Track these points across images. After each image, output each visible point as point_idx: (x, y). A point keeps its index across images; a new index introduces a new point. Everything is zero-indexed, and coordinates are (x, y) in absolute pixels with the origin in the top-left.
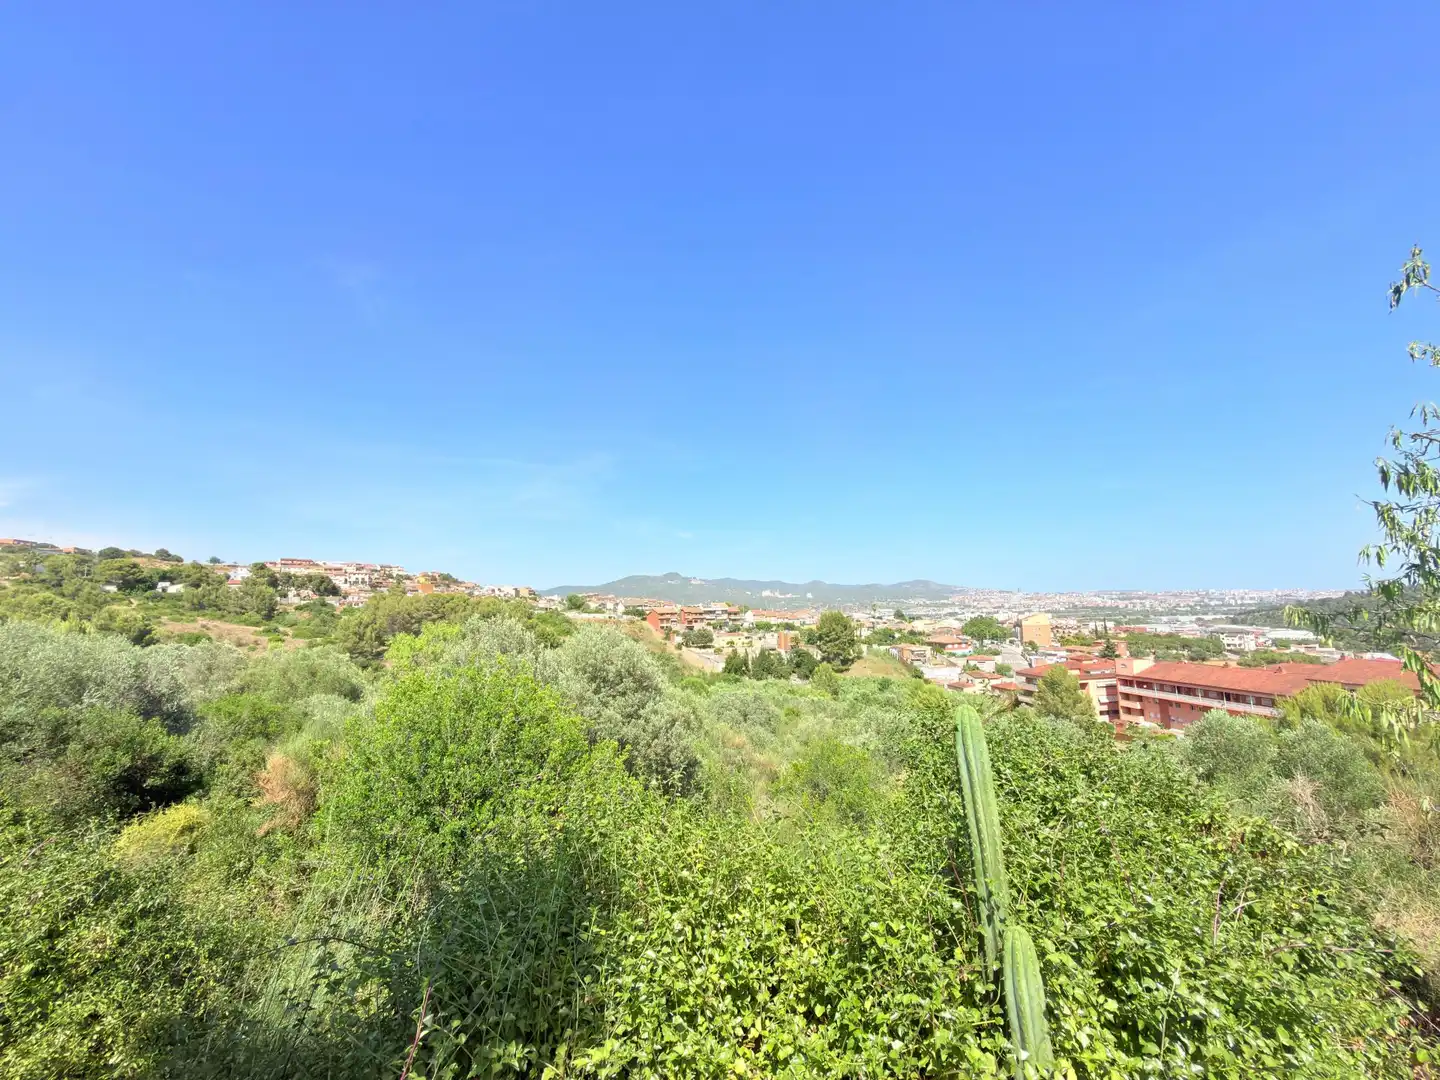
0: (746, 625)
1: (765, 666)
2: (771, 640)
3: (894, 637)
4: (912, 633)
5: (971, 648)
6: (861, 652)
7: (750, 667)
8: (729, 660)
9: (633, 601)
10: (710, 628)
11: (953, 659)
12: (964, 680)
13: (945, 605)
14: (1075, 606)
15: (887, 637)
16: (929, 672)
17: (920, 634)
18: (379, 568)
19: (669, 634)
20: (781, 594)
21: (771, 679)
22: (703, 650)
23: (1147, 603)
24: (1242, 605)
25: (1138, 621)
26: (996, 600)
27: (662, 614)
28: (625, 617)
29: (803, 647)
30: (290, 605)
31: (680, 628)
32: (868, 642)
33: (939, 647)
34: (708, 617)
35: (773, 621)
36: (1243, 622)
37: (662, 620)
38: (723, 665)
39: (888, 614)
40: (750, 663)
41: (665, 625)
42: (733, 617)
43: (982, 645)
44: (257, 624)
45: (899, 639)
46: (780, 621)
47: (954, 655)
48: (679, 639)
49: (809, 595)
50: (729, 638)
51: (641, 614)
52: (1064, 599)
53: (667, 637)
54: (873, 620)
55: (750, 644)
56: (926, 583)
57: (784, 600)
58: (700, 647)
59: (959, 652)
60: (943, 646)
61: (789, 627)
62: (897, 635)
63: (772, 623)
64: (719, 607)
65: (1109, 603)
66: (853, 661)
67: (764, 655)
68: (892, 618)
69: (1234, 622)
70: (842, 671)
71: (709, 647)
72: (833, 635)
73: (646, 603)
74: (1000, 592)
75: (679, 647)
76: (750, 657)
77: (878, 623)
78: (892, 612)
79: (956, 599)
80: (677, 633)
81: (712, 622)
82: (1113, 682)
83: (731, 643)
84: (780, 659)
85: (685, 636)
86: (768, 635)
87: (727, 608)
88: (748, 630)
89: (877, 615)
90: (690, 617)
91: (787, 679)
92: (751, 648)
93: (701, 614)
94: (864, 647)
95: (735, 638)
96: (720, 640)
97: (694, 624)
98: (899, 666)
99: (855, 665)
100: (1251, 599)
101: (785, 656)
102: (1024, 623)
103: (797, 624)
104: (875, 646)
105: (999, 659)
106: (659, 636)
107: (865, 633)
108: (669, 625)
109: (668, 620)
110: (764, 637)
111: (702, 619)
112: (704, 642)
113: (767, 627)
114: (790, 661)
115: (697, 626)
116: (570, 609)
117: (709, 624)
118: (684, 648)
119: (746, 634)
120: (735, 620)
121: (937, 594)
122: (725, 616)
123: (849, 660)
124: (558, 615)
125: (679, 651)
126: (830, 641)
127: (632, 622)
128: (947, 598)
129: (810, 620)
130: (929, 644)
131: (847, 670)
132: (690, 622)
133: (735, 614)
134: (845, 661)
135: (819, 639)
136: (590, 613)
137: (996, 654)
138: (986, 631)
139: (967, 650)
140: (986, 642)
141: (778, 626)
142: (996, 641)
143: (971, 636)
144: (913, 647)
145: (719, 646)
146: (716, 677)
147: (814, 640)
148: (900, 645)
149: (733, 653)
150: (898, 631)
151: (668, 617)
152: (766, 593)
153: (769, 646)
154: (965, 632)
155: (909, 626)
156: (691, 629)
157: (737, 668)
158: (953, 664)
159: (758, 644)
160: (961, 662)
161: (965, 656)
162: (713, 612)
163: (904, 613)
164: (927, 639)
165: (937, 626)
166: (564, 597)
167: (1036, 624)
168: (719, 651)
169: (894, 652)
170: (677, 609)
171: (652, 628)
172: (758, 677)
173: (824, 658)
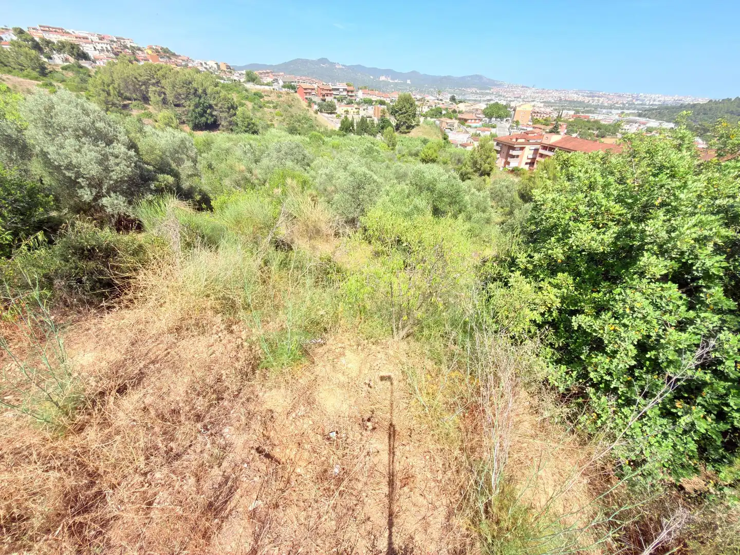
0: (358, 100)
1: (364, 127)
2: (370, 111)
3: (441, 113)
4: (454, 111)
5: (481, 123)
6: (419, 122)
7: (355, 128)
8: (343, 123)
9: (288, 78)
10: (336, 101)
11: (468, 129)
12: (469, 142)
13: (487, 94)
14: (561, 100)
15: (437, 113)
16: (452, 136)
17: (460, 112)
18: (115, 40)
19: (310, 103)
20: (391, 79)
21: (366, 135)
22: (330, 115)
23: (601, 100)
24: (652, 105)
25: (588, 112)
26: (518, 91)
27: (305, 89)
28: (284, 90)
29: (388, 116)
30: (57, 65)
31: (318, 99)
32: (425, 116)
33: (463, 121)
34: (334, 93)
35: (374, 98)
36: (644, 116)
37: (306, 93)
38: (339, 125)
39: (446, 97)
40: (355, 125)
41: (308, 96)
42: (350, 94)
43: (490, 122)
44: (36, 79)
45: (444, 115)
46: (379, 98)
47: (470, 126)
48: (316, 107)
49: (409, 82)
50: (345, 109)
51: (293, 88)
52: (556, 94)
53: (310, 106)
54: (437, 101)
55: (358, 113)
56: (481, 77)
57: (392, 83)
58: (328, 113)
59: (474, 125)
60: (466, 120)
61: (382, 103)
62: (444, 112)
63: (373, 99)
64: (342, 86)
65: (581, 99)
66: (413, 127)
67: (363, 120)
68: (448, 100)
69: (640, 115)
70: (406, 133)
71: (334, 113)
72: (404, 110)
73: (295, 79)
75: (316, 112)
76: (355, 121)
77: (439, 104)
78: (450, 95)
79: (494, 90)
80: (315, 103)
81: (337, 96)
82: (538, 146)
83: (347, 111)
84: (373, 124)
85: (319, 105)
86: (370, 107)
87: (346, 87)
88: (358, 104)
89: (440, 98)
90: (324, 92)
91: (375, 136)
92: (355, 115)
93: (330, 90)
94: (422, 119)
95: (349, 109)
96: (341, 109)
97: (326, 97)
98: (437, 131)
99: (414, 130)
100: (659, 101)
101: (376, 121)
102: (518, 109)
103: (388, 101)
104: (429, 119)
105: (493, 131)
106: (304, 104)
107: (426, 109)
108: (310, 97)
109: (310, 93)
110: (367, 109)
111: (331, 94)
112: (331, 110)
113: (369, 102)
114: (378, 125)
115: (328, 99)
116: (249, 81)
117: (335, 98)
118: (319, 113)
119: (356, 106)
120: (351, 96)
121: (482, 84)
122: (345, 93)
123: (411, 126)
124: (240, 85)
125: (316, 115)
126: (402, 114)
127: (288, 93)
128: (490, 89)
129: (392, 98)
130: (460, 119)
131: (409, 132)
132: (324, 96)
133: (352, 92)
134: (408, 127)
135: (397, 112)
136: (261, 85)
137: (494, 127)
138: (496, 112)
139: (479, 124)
140: (493, 119)
141: (376, 102)
142: (499, 119)
143: (486, 115)
144: (449, 121)
145: (338, 113)
146: (333, 132)
147: (394, 112)
148: (443, 119)
149: (346, 117)
150: (446, 109)
151: (310, 91)
152: (383, 78)
153: (368, 115)
154: (484, 112)
155: (454, 106)
156: (324, 100)
157: (347, 128)
158: (467, 132)
159: (362, 113)
160: (472, 131)
161: (476, 127)
162: (338, 89)
163: (457, 97)
164: (460, 116)
165: (472, 107)
166: (244, 72)
167: (523, 110)
168: (339, 116)
169: (438, 122)
170: (315, 86)
171: (300, 98)
172: (359, 134)
173: (397, 124)
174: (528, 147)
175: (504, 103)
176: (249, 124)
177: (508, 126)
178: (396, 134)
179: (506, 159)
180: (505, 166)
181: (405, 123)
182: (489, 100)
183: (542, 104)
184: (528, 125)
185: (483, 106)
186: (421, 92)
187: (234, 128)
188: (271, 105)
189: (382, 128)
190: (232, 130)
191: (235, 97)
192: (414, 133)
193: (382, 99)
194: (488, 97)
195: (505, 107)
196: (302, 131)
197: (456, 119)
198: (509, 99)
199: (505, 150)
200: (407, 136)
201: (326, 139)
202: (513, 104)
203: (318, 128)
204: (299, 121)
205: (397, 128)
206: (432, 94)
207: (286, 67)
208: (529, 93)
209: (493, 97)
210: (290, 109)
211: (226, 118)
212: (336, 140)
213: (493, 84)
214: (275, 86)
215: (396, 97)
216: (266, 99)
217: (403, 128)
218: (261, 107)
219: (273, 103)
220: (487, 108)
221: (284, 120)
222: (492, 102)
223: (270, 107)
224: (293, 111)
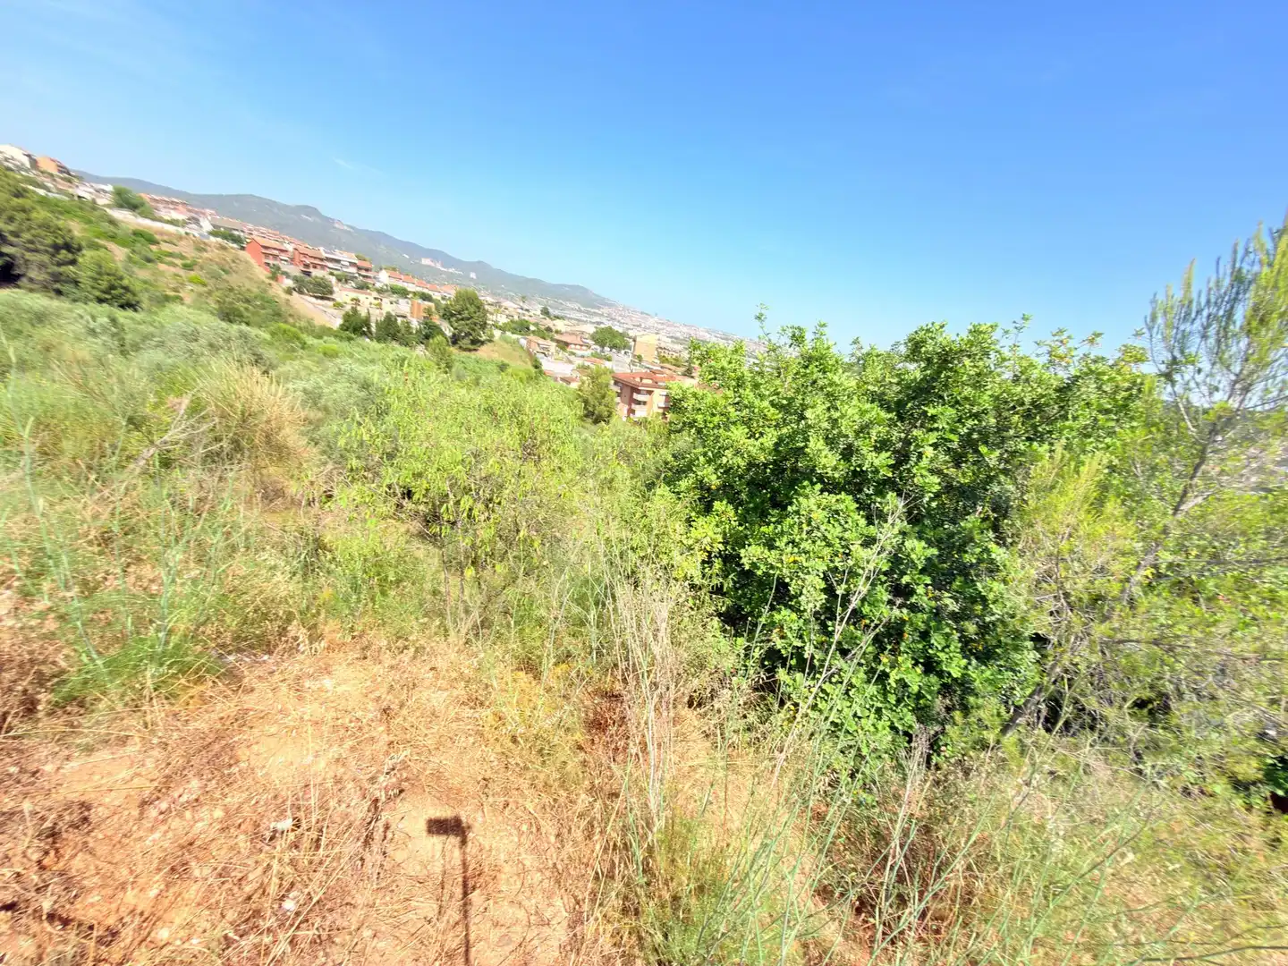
0: (378, 285)
1: (390, 331)
2: (404, 307)
3: (528, 329)
4: (549, 329)
6: (492, 336)
8: (347, 317)
9: (227, 222)
10: (333, 280)
11: (572, 358)
12: (574, 376)
13: (596, 314)
14: (690, 337)
15: (522, 328)
16: (546, 365)
17: (557, 332)
19: (276, 274)
20: (443, 266)
21: (395, 344)
22: (319, 301)
26: (636, 318)
27: (266, 248)
28: (213, 239)
29: (437, 320)
31: (295, 271)
32: (503, 329)
33: (564, 345)
34: (330, 265)
35: (411, 288)
37: (267, 255)
38: (340, 321)
39: (537, 310)
40: (373, 324)
41: (271, 262)
42: (363, 273)
43: (602, 351)
45: (533, 332)
46: (419, 289)
47: (574, 354)
48: (289, 283)
49: (473, 275)
50: (354, 295)
51: (237, 240)
52: (685, 330)
53: (274, 277)
54: (520, 311)
55: (379, 307)
56: (585, 291)
57: (445, 274)
58: (317, 297)
59: (579, 353)
60: (567, 344)
61: (426, 297)
62: (532, 328)
63: (409, 289)
64: (346, 257)
66: (483, 343)
67: (390, 320)
68: (538, 313)
70: (470, 350)
71: (328, 299)
72: (466, 314)
73: (245, 228)
74: (642, 313)
75: (289, 292)
76: (373, 319)
77: (524, 315)
78: (540, 307)
79: (605, 310)
80: (287, 275)
81: (335, 272)
83: (357, 300)
84: (408, 327)
85: (296, 279)
86: (402, 301)
87: (356, 261)
88: (380, 291)
89: (526, 307)
90: (308, 261)
91: (412, 348)
92: (373, 308)
93: (322, 260)
94: (497, 333)
95: (362, 297)
96: (343, 294)
97: (311, 270)
98: (524, 355)
99: (484, 348)
101: (415, 324)
102: (638, 339)
103: (436, 296)
104: (508, 334)
105: (608, 364)
106: (262, 274)
107: (502, 320)
108: (275, 263)
109: (275, 257)
110: (397, 303)
111: (323, 267)
112: (322, 292)
113: (403, 293)
114: (419, 331)
115: (316, 273)
116: (120, 206)
117: (332, 274)
118: (295, 293)
119: (375, 294)
120: (364, 276)
121: (590, 302)
122: (353, 270)
123: (479, 341)
125: (288, 297)
126: (462, 319)
127: (223, 248)
128: (599, 308)
129: (445, 293)
130: (558, 341)
131: (475, 350)
132: (307, 266)
133: (367, 270)
134: (474, 342)
135: (452, 315)
136: (155, 219)
137: (609, 359)
138: (609, 340)
139: (588, 353)
140: (607, 349)
141: (415, 293)
142: (614, 350)
143: (597, 341)
144: (541, 341)
145: (339, 300)
146: (323, 332)
147: (448, 315)
148: (532, 337)
149: (355, 310)
150: (536, 325)
151: (276, 252)
152: (426, 262)
153: (402, 313)
154: (593, 337)
155: (549, 323)
156: (308, 274)
157: (355, 326)
158: (571, 362)
159: (388, 307)
160: (579, 362)
161: (583, 357)
162: (338, 261)
163: (551, 310)
164: (557, 337)
165: (573, 328)
166: (109, 188)
167: (647, 342)
168: (338, 306)
169: (523, 342)
170: (290, 248)
171: (253, 261)
172: (379, 340)
173: (454, 335)
174: (657, 392)
175: (621, 330)
176: (113, 287)
177: (628, 360)
178: (453, 350)
179: (630, 405)
180: (629, 416)
181: (468, 334)
182: (598, 323)
183: (670, 340)
184: (653, 363)
185: (591, 329)
186: (493, 294)
187: (66, 288)
188: (178, 262)
189: (427, 337)
190: (59, 292)
191: (77, 230)
192: (483, 352)
193: (426, 291)
194: (597, 319)
195: (622, 335)
196: (253, 319)
197: (552, 340)
198: (625, 326)
199: (627, 391)
200: (473, 355)
201: (310, 341)
202: (631, 333)
203: (291, 320)
204: (248, 301)
205: (455, 340)
206: (512, 299)
207: (219, 203)
208: (651, 322)
209: (604, 320)
210: (225, 276)
211: (42, 266)
212: (333, 344)
213: (604, 302)
214: (193, 230)
215: (451, 293)
216: (166, 247)
217: (466, 342)
218: (149, 260)
219: (182, 257)
220: (597, 332)
221: (210, 293)
222: (602, 326)
223: (175, 265)
224: (234, 280)
